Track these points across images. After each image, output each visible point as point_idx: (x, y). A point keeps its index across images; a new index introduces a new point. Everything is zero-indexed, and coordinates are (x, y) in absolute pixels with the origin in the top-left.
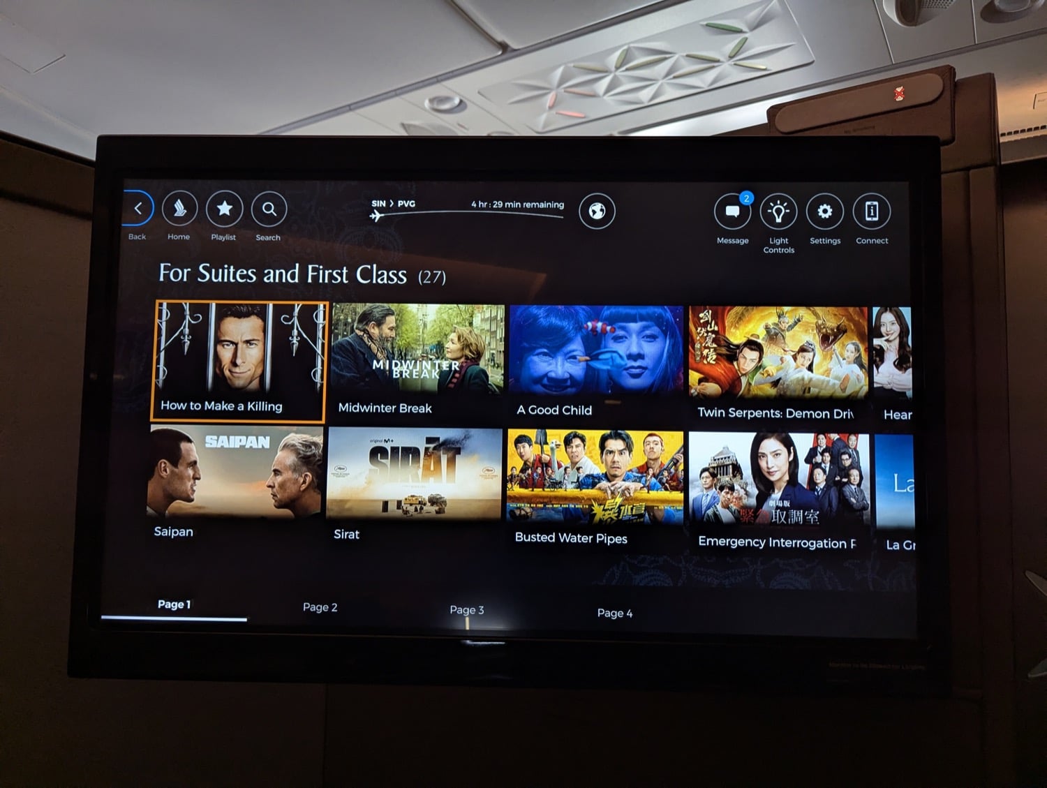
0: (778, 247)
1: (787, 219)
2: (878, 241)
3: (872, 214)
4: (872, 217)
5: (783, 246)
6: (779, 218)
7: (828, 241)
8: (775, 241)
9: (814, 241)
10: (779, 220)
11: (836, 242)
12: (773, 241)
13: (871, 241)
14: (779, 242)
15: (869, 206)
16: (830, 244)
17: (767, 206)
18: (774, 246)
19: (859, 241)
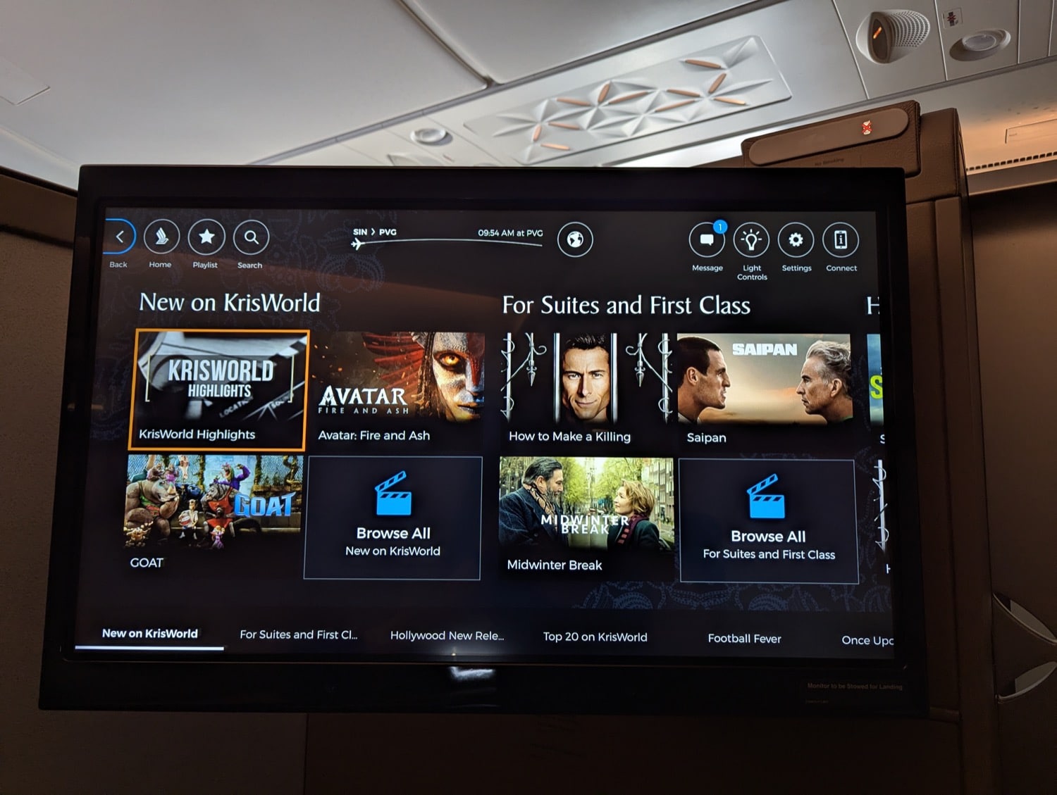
0: (751, 274)
1: (759, 247)
2: (847, 269)
3: (841, 243)
4: (841, 245)
5: (755, 273)
6: (751, 245)
7: (799, 269)
8: (749, 268)
9: (785, 268)
10: (752, 248)
11: (807, 269)
12: (746, 268)
13: (841, 269)
14: (752, 269)
15: (838, 235)
16: (802, 272)
17: (740, 235)
18: (748, 273)
19: (829, 268)
